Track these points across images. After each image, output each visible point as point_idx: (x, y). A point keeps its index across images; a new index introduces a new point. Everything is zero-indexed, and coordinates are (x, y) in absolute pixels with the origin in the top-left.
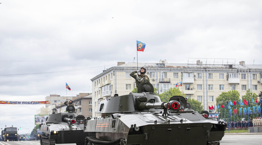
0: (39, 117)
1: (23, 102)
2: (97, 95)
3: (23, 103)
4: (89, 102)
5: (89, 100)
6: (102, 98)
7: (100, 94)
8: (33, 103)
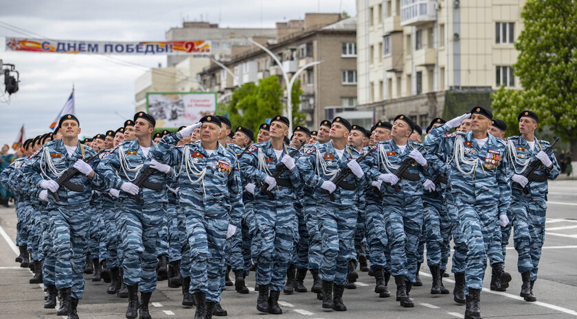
0: (160, 99)
1: (106, 46)
2: (376, 21)
3: (109, 48)
4: (341, 45)
5: (343, 39)
6: (398, 29)
7: (389, 14)
8: (144, 48)
